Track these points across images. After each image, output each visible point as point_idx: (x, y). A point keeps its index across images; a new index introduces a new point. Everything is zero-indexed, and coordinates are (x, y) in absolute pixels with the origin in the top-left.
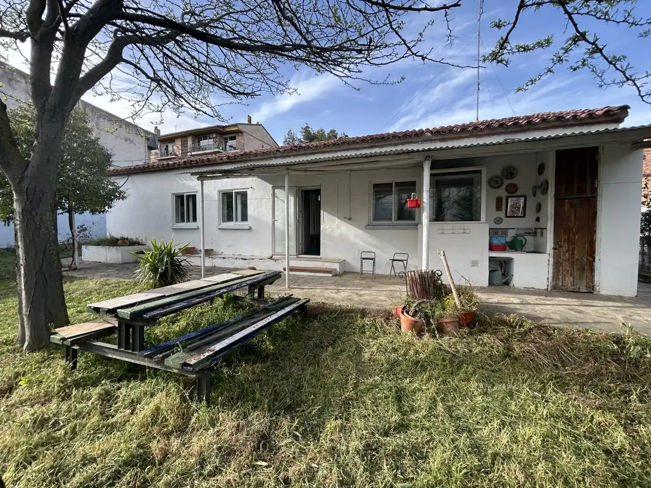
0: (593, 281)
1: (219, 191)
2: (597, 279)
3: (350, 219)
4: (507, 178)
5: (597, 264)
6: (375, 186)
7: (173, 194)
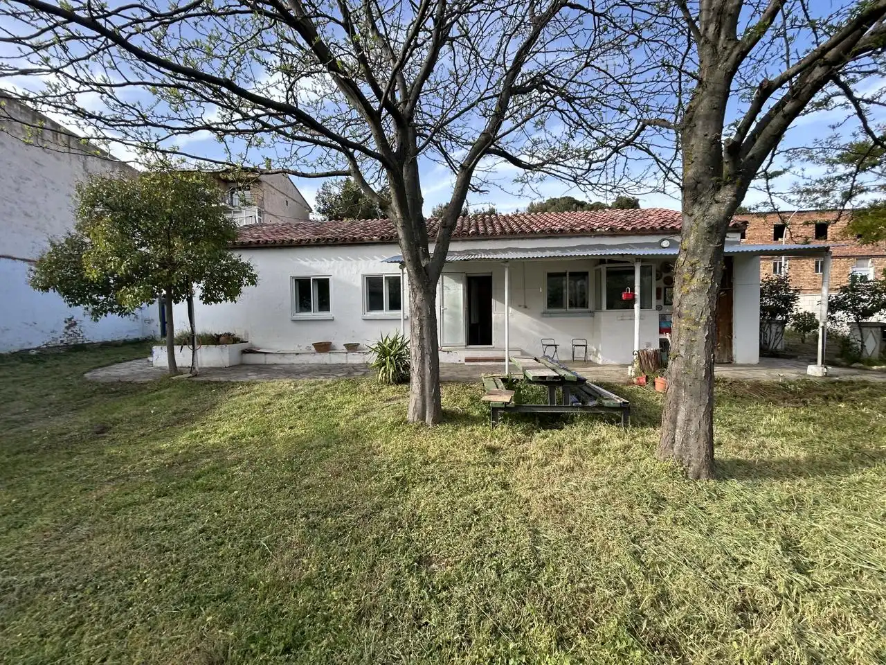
0: (731, 354)
1: (363, 276)
2: (734, 352)
3: (526, 307)
4: (665, 272)
5: (734, 341)
6: (550, 275)
7: (293, 277)
